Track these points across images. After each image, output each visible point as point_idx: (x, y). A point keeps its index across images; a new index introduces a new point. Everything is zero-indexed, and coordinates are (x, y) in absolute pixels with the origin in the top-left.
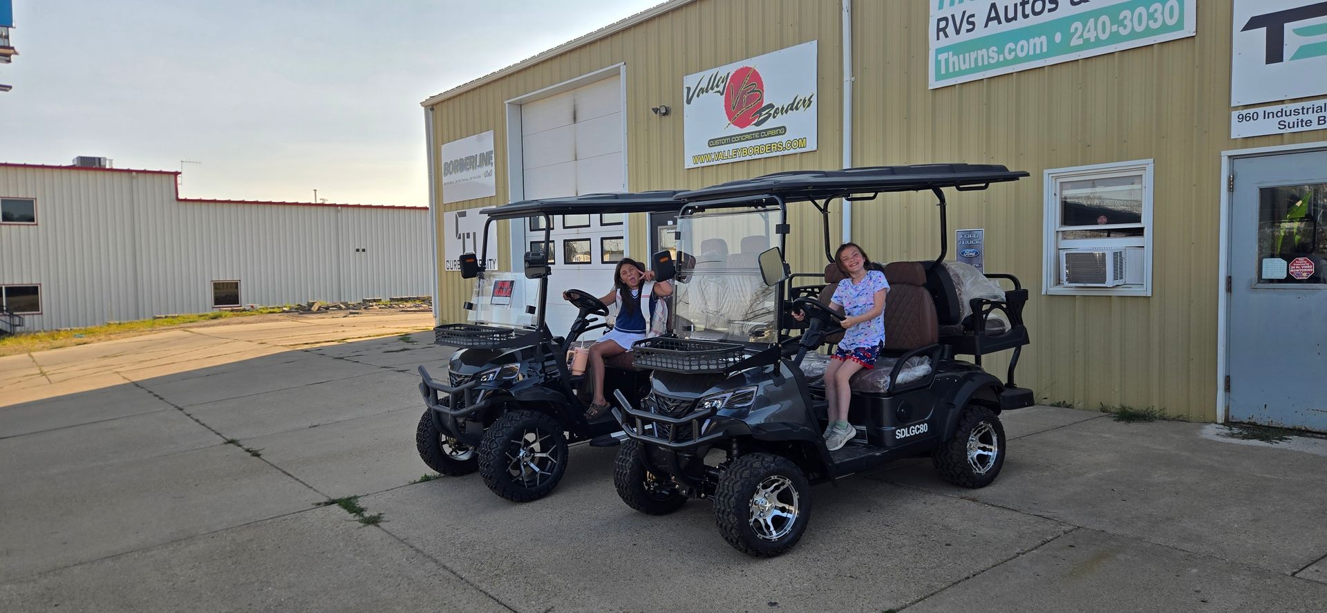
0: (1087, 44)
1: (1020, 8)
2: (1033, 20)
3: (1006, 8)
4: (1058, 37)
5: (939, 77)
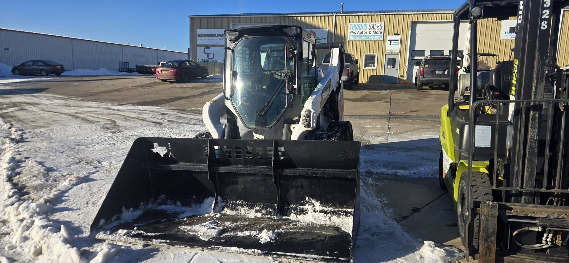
0: (370, 39)
1: (362, 32)
2: (364, 34)
4: (367, 37)
5: (349, 39)
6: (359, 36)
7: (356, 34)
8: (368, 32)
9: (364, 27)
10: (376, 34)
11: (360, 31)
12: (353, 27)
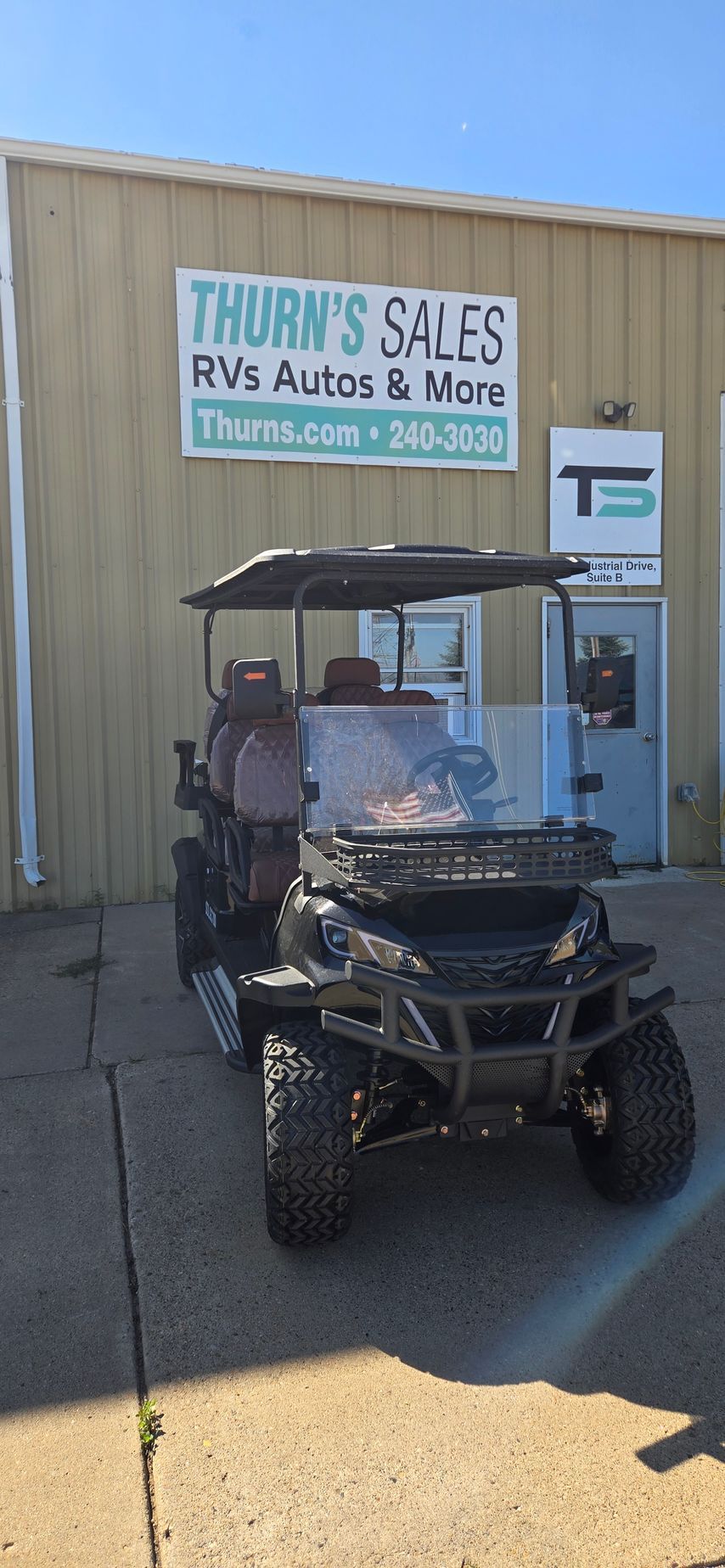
0: (407, 451)
1: (322, 381)
2: (338, 401)
3: (304, 373)
4: (374, 433)
5: (199, 442)
6: (300, 416)
7: (265, 394)
8: (380, 384)
9: (337, 326)
10: (455, 407)
11: (306, 362)
12: (223, 312)
